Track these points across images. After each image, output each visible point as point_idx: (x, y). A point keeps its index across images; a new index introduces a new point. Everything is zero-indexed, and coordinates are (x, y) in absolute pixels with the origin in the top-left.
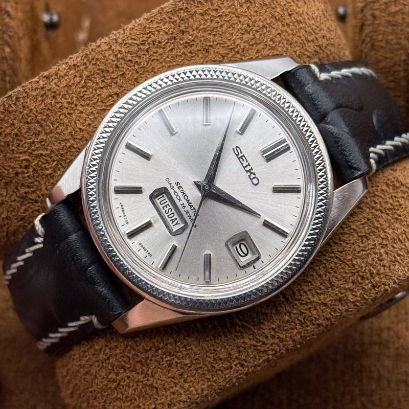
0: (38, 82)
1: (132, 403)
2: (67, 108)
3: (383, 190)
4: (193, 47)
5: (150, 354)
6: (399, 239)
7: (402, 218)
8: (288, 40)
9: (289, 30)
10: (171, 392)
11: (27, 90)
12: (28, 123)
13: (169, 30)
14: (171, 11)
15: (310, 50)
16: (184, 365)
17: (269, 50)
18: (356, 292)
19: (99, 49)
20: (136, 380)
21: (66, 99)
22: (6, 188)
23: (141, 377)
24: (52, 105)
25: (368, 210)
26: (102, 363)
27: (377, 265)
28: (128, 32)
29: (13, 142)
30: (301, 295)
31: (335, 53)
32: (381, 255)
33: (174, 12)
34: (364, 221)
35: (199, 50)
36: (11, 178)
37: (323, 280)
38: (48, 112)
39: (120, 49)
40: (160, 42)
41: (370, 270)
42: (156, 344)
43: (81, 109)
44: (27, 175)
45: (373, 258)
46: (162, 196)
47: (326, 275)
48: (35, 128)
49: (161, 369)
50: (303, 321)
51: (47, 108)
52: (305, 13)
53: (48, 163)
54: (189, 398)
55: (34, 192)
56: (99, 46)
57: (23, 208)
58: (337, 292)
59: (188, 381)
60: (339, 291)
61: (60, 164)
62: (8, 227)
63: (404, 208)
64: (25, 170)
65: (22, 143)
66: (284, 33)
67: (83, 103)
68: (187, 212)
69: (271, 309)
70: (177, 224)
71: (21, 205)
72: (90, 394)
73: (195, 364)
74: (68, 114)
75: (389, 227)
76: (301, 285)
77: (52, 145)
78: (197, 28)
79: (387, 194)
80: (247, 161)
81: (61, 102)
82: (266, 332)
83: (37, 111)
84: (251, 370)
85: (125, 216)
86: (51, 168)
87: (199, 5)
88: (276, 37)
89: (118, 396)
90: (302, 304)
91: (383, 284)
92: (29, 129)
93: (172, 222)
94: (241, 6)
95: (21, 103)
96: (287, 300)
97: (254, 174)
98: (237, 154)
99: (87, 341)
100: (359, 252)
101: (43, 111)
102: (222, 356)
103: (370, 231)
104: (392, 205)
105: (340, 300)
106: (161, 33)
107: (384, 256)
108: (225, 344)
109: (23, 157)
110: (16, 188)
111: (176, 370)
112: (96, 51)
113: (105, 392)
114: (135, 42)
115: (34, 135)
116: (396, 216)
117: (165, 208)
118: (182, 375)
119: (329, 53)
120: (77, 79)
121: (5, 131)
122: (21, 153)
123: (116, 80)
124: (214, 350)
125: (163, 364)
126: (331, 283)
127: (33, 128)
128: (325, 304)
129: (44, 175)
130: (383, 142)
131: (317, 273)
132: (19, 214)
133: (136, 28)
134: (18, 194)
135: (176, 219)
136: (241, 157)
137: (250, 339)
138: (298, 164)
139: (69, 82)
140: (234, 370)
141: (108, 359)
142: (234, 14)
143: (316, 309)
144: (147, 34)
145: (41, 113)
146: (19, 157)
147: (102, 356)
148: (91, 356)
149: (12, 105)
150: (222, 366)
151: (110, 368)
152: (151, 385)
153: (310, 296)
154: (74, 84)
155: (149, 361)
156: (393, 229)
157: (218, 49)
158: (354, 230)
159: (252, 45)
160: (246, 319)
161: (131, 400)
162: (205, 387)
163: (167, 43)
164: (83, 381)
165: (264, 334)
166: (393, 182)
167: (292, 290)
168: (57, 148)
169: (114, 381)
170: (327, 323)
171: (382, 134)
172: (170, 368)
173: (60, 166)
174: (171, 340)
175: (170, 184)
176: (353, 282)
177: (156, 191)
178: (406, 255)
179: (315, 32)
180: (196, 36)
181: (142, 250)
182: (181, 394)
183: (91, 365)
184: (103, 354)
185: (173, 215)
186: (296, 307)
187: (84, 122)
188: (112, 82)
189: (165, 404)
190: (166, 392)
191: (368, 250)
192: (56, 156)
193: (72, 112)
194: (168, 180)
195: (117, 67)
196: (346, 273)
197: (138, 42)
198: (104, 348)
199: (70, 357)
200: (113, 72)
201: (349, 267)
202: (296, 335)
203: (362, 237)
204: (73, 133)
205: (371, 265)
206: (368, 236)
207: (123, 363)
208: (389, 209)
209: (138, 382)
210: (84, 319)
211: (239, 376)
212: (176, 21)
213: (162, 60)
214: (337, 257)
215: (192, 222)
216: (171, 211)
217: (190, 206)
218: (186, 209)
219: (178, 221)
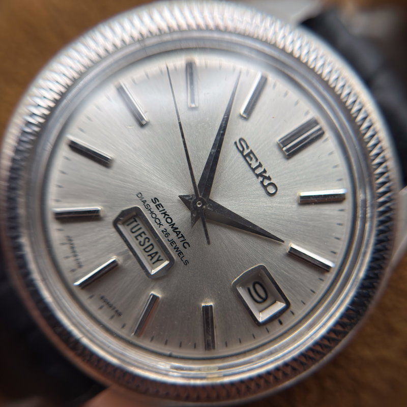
46: (133, 220)
68: (172, 242)
80: (257, 160)
85: (75, 256)
93: (150, 258)
97: (269, 178)
98: (241, 149)
117: (139, 238)
135: (156, 253)
136: (248, 155)
138: (338, 158)
175: (144, 202)
177: (123, 214)
181: (106, 307)
185: (151, 247)
194: (140, 195)
215: (181, 256)
216: (148, 242)
217: (176, 232)
218: (170, 238)
219: (159, 256)
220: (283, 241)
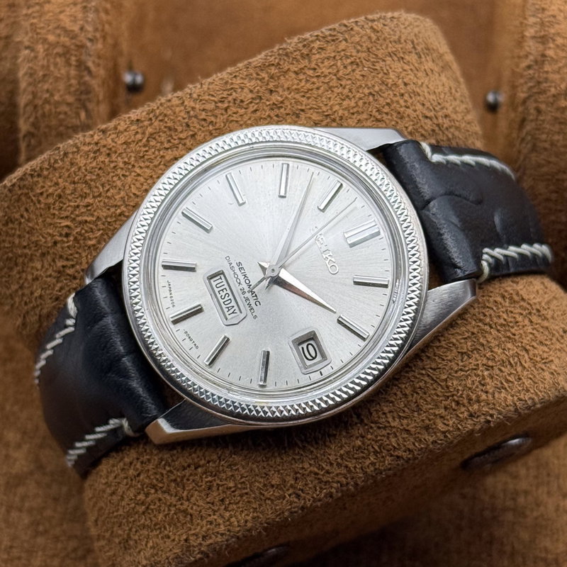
0: (92, 136)
1: (160, 533)
2: (122, 169)
3: (496, 302)
4: (282, 110)
5: (187, 472)
6: (509, 361)
7: (517, 337)
8: (399, 113)
9: (402, 102)
10: (208, 522)
11: (79, 145)
12: (74, 183)
13: (255, 88)
14: (260, 66)
15: (426, 128)
16: (227, 488)
17: (373, 121)
18: (448, 420)
19: (169, 104)
20: (168, 503)
21: (122, 158)
22: (42, 261)
23: (173, 500)
24: (105, 164)
25: (474, 323)
26: (132, 480)
27: (477, 390)
28: (205, 87)
29: (54, 204)
30: (379, 417)
31: (460, 139)
32: (484, 379)
33: (263, 67)
34: (467, 335)
35: (288, 114)
36: (48, 247)
37: (408, 402)
38: (99, 172)
39: (194, 106)
40: (242, 101)
41: (468, 395)
42: (196, 460)
43: (138, 171)
44: (66, 245)
45: (473, 381)
46: (219, 277)
47: (412, 395)
48: (82, 190)
49: (199, 492)
50: (379, 450)
51: (99, 167)
52: (424, 85)
53: (92, 232)
54: (229, 531)
55: (73, 266)
56: (170, 101)
57: (59, 285)
58: (424, 418)
59: (230, 509)
60: (427, 417)
61: (107, 234)
62: (41, 309)
63: (521, 327)
64: (65, 239)
65: (65, 206)
66: (395, 105)
67: (142, 165)
68: (247, 299)
69: (341, 431)
70: (233, 313)
71: (57, 282)
72: (115, 520)
73: (240, 489)
74: (123, 175)
75: (498, 346)
76: (380, 405)
77: (100, 211)
78: (288, 89)
79: (500, 306)
81: (116, 162)
82: (331, 459)
83: (86, 170)
84: (308, 504)
85: (171, 297)
86: (96, 238)
87: (295, 62)
88: (383, 107)
89: (146, 523)
90: (379, 428)
91: (483, 414)
92: (75, 190)
93: (227, 309)
94: (345, 67)
95: (69, 159)
96: (362, 421)
99: (117, 452)
100: (456, 372)
101: (93, 170)
102: (273, 482)
103: (473, 347)
104: (505, 320)
105: (427, 428)
106: (245, 91)
107: (488, 380)
108: (280, 468)
109: (65, 223)
110: (54, 261)
111: (217, 494)
112: (165, 106)
113: (132, 517)
114: (213, 98)
115: (80, 198)
116: (509, 334)
117: (221, 292)
118: (222, 500)
119: (450, 136)
120: (139, 136)
121: (47, 191)
122: (62, 218)
123: (185, 141)
124: (265, 473)
125: (201, 486)
126: (418, 406)
127: (79, 189)
128: (408, 430)
129: (86, 246)
130: (505, 246)
131: (401, 392)
132: (55, 292)
133: (216, 83)
134: (55, 269)
135: (233, 307)
137: (310, 464)
138: (388, 253)
139: (129, 139)
140: (287, 501)
141: (139, 475)
142: (335, 75)
143: (396, 436)
144: (228, 90)
145: (91, 173)
146: (60, 223)
147: (131, 472)
148: (119, 471)
149: (59, 161)
150: (273, 494)
151: (139, 486)
152: (185, 511)
153: (390, 420)
154: (134, 141)
155: (185, 481)
156: (504, 349)
157: (312, 114)
158: (454, 345)
159: (353, 114)
160: (309, 440)
161: (160, 528)
162: (249, 518)
163: (251, 102)
164: (108, 503)
165: (328, 461)
166: (511, 294)
167: (369, 410)
168: (105, 214)
169: (143, 503)
170: (409, 456)
171: (505, 236)
172: (210, 491)
173: (106, 237)
174: (215, 457)
176: (446, 408)
178: (516, 383)
179: (434, 109)
180: (287, 98)
181: (188, 340)
182: (219, 525)
183: (119, 483)
184: (134, 469)
185: (230, 301)
186: (371, 431)
187: (140, 186)
188: (180, 143)
189: (200, 535)
190: (202, 520)
191: (468, 370)
192: (104, 224)
193: (127, 174)
194: (228, 258)
195: (188, 125)
196: (438, 396)
197: (216, 99)
198: (135, 462)
199: (97, 473)
200: (181, 132)
201: (443, 389)
202: (368, 466)
203: (462, 353)
204: (126, 199)
205: (470, 389)
206: (470, 353)
207: (154, 481)
208: (502, 325)
209: (170, 506)
210: (113, 423)
211: (293, 510)
212: (264, 78)
213: (242, 123)
214: (429, 375)
215: (252, 312)
216: (228, 296)
217: (251, 292)
218: (246, 296)
219: (235, 310)
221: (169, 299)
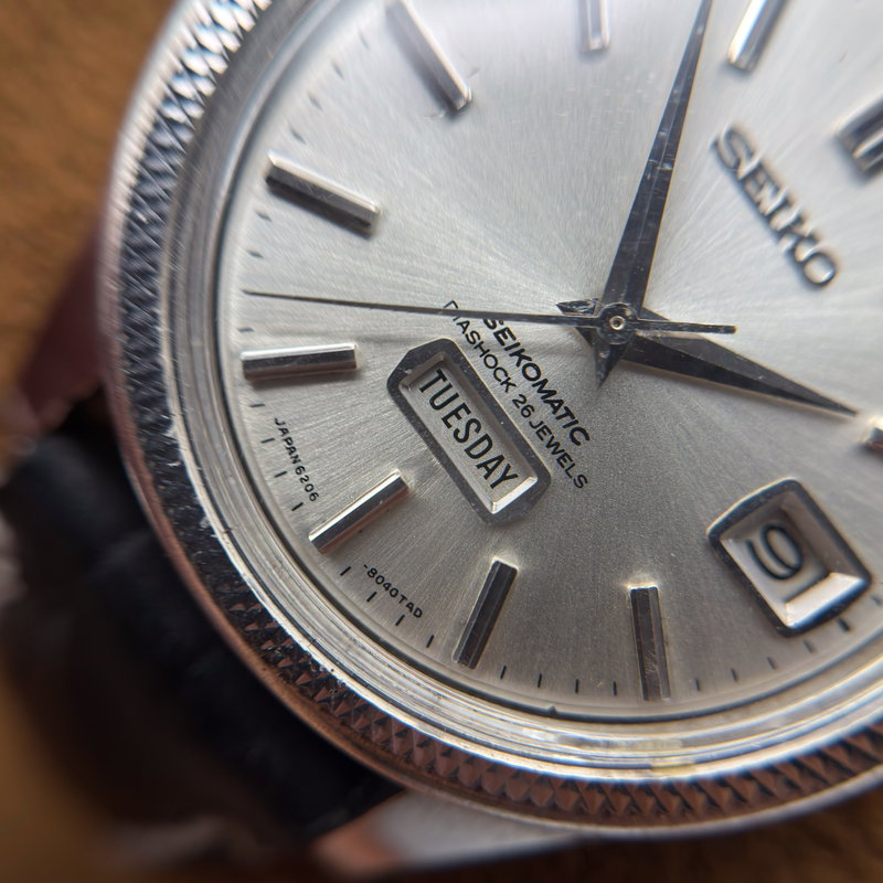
46: (435, 375)
68: (542, 430)
70: (504, 478)
80: (777, 189)
85: (299, 470)
93: (483, 471)
97: (812, 239)
98: (732, 161)
117: (453, 420)
135: (500, 459)
175: (465, 326)
177: (411, 360)
181: (383, 594)
185: (486, 443)
194: (451, 307)
215: (567, 465)
216: (478, 430)
217: (551, 402)
218: (535, 419)
219: (508, 468)
220: (852, 412)
221: (292, 476)
